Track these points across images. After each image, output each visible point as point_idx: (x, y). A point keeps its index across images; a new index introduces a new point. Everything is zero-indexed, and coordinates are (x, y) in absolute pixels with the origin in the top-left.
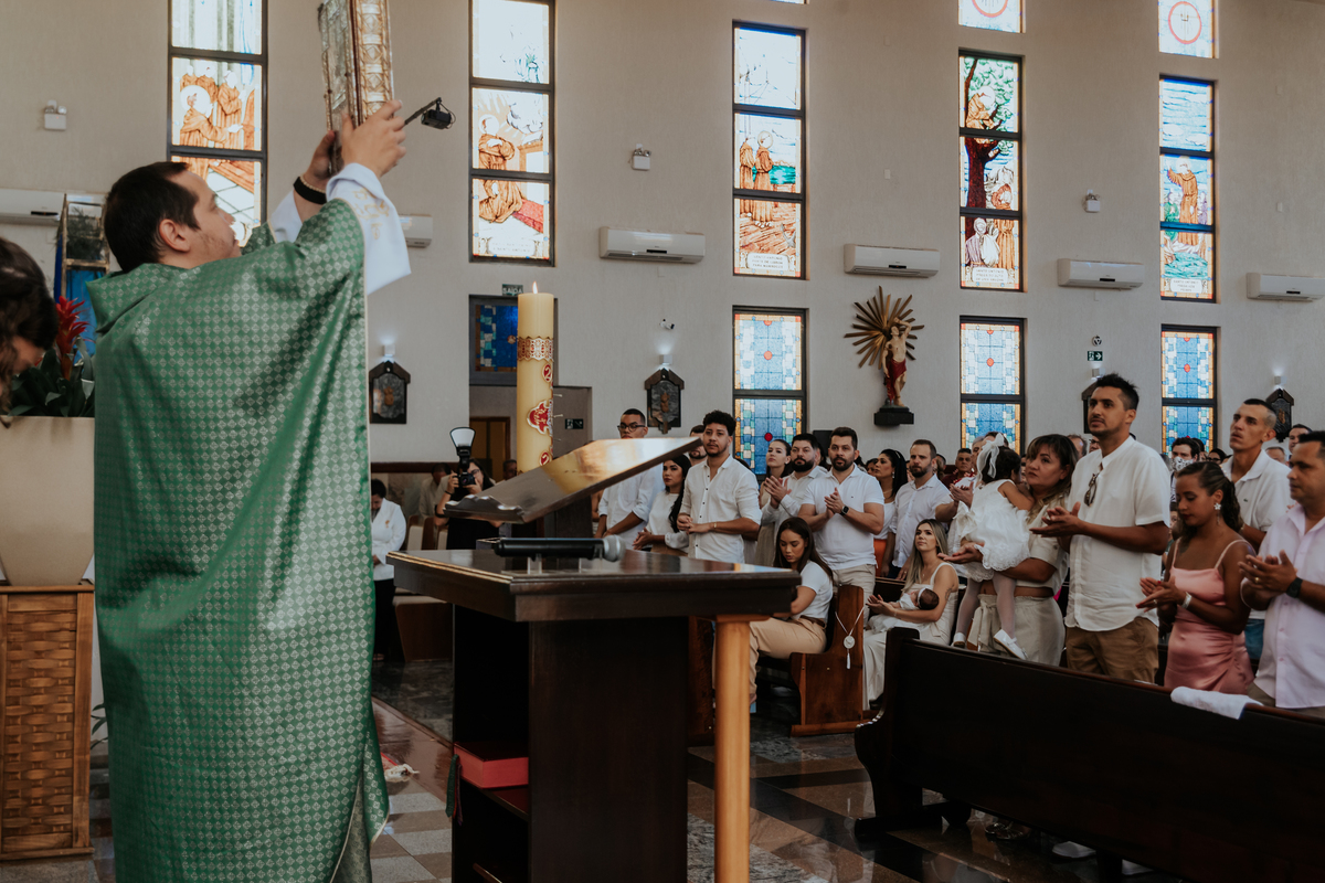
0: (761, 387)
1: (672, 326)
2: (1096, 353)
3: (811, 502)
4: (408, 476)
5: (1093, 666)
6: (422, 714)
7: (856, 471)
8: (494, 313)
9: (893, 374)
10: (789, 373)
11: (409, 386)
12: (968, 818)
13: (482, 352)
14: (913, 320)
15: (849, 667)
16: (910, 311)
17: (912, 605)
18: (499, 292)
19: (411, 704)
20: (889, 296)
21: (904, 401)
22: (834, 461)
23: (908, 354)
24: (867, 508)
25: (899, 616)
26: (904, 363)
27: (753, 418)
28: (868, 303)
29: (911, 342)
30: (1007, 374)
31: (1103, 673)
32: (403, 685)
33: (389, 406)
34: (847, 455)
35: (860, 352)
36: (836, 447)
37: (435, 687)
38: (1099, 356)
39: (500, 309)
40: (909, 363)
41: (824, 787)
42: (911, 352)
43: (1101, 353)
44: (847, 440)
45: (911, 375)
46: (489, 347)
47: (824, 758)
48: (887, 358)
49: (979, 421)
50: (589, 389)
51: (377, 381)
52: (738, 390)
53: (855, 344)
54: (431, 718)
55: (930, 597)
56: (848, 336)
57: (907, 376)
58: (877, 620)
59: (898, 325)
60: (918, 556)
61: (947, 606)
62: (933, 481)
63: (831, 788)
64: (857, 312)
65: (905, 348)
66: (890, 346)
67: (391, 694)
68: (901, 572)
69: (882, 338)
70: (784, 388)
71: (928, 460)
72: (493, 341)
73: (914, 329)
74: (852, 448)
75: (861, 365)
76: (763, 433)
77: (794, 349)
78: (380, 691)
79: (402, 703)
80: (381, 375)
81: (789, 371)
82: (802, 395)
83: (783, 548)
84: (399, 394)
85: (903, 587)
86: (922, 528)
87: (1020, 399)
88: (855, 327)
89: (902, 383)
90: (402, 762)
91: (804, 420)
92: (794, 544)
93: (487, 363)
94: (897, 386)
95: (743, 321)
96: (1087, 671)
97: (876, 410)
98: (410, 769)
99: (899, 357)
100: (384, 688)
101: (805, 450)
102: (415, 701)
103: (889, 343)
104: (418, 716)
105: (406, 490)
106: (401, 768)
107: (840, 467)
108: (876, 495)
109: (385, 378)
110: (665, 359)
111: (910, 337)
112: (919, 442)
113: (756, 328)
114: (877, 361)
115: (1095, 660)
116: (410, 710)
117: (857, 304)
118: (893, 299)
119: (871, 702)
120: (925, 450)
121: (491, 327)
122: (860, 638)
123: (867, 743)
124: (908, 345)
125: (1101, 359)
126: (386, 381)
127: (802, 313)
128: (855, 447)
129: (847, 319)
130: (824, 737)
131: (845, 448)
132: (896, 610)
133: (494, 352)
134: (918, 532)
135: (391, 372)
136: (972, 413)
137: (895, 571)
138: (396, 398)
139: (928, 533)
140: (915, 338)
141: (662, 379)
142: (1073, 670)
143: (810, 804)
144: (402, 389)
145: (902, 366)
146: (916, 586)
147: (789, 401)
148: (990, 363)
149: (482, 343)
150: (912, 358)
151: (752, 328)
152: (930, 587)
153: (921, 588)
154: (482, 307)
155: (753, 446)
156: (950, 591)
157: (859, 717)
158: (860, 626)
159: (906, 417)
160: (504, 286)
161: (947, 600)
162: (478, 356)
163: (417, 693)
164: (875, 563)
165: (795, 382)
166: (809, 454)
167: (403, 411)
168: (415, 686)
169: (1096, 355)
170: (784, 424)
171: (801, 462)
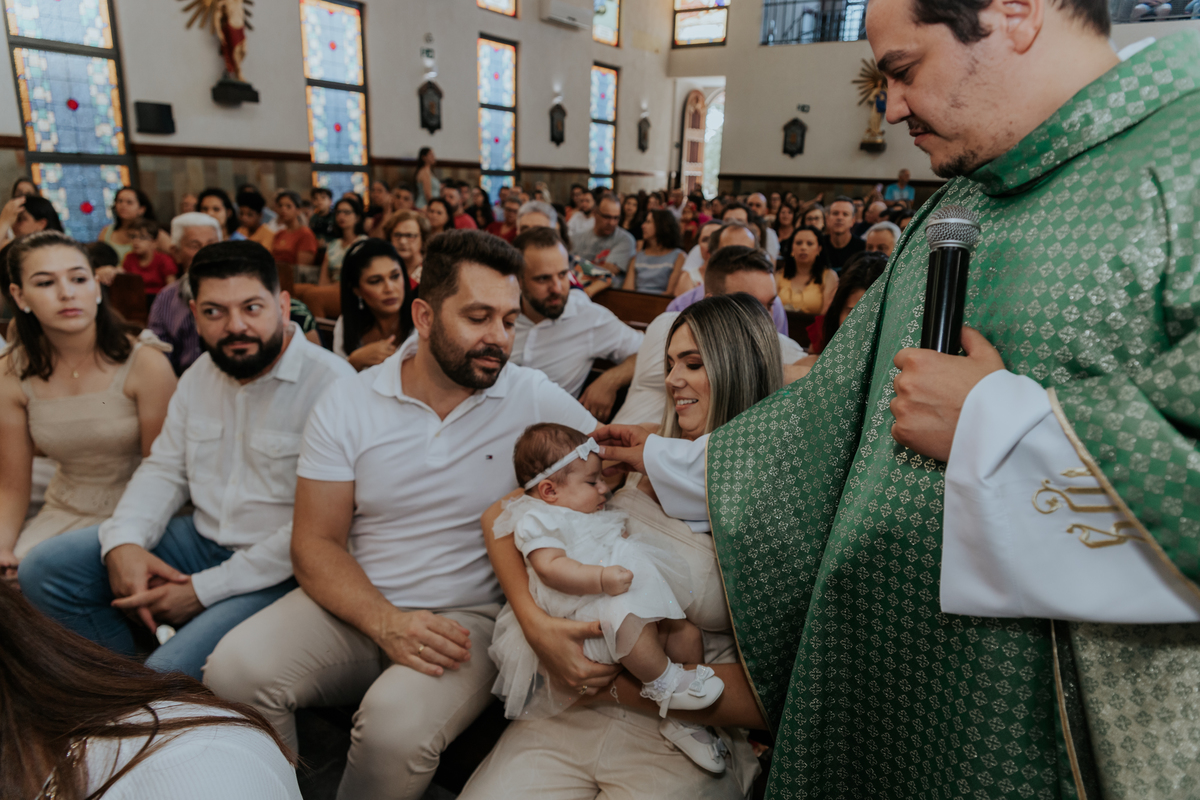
0: (51, 36)
2: (428, 51)
9: (230, 42)
21: (246, 75)
23: (245, 21)
26: (242, 31)
27: (46, 77)
30: (350, 62)
35: (187, 9)
38: (431, 54)
40: (247, 33)
43: (432, 51)
48: (220, 20)
52: (15, 37)
57: (247, 47)
65: (241, 14)
66: (224, 7)
70: (86, 43)
75: (189, 25)
76: (63, 99)
81: (92, 21)
82: (114, 55)
87: (364, 89)
89: (242, 54)
91: (122, 87)
94: (237, 56)
97: (213, 83)
99: (236, 21)
103: (222, 3)
124: (245, 12)
125: (433, 57)
136: (318, 99)
145: (240, 35)
147: (97, 62)
148: (333, 46)
155: (51, 116)
159: (248, 94)
165: (102, 35)
169: (428, 53)
170: (94, 91)
171: (239, 346)
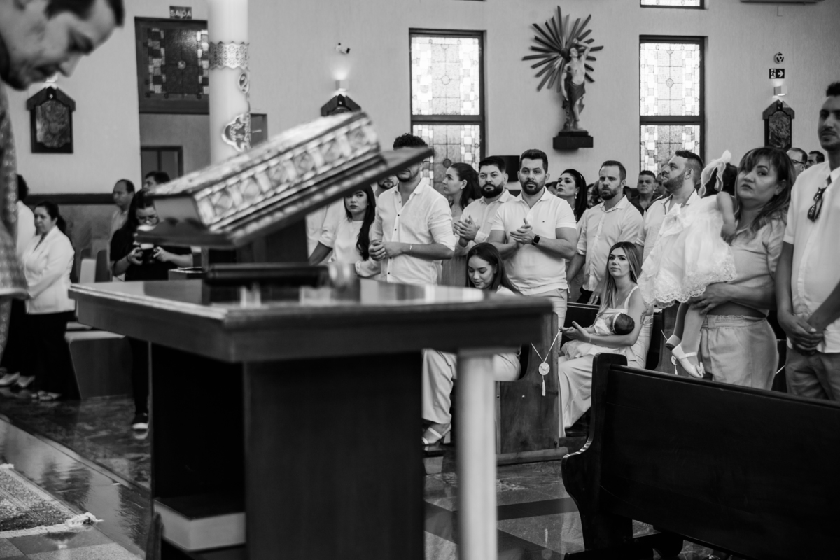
0: (439, 112)
1: (348, 51)
2: (778, 71)
3: (501, 228)
4: (78, 208)
5: (817, 391)
6: (101, 454)
7: (547, 194)
8: (162, 36)
9: (571, 98)
10: (467, 98)
11: (75, 115)
12: (680, 550)
13: (151, 78)
14: (591, 41)
15: (544, 394)
16: (589, 31)
17: (607, 331)
18: (166, 14)
19: (89, 444)
20: (568, 17)
21: (583, 125)
22: (525, 185)
23: (587, 77)
24: (559, 234)
25: (594, 342)
26: (583, 85)
28: (546, 24)
29: (590, 63)
30: (687, 95)
31: (826, 397)
32: (79, 424)
33: (54, 135)
34: (538, 178)
35: (538, 75)
36: (527, 170)
37: (114, 425)
38: (781, 74)
39: (169, 33)
40: (588, 86)
41: (527, 519)
42: (591, 74)
43: (783, 70)
44: (538, 163)
45: (591, 97)
46: (158, 72)
47: (523, 488)
48: (566, 80)
49: (658, 143)
50: (264, 116)
51: (39, 109)
52: (416, 116)
53: (534, 67)
54: (111, 457)
55: (625, 323)
56: (526, 58)
57: (587, 99)
58: (571, 346)
59: (577, 46)
60: (611, 281)
61: (643, 329)
62: (624, 203)
63: (533, 520)
64: (534, 34)
65: (584, 70)
66: (569, 69)
67: (67, 435)
68: (593, 296)
69: (560, 60)
70: (462, 113)
71: (617, 182)
72: (162, 67)
73: (593, 50)
74: (543, 171)
75: (539, 88)
76: (441, 159)
77: (471, 73)
78: (55, 431)
79: (79, 443)
80: (44, 102)
81: (467, 96)
82: (480, 120)
83: (471, 274)
84: (63, 123)
85: (597, 311)
86: (616, 252)
87: (700, 120)
88: (534, 49)
89: (582, 106)
90: (84, 511)
91: (483, 145)
92: (481, 271)
93: (157, 89)
94: (576, 109)
95: (419, 43)
96: (810, 396)
97: (554, 134)
98: (93, 518)
99: (578, 79)
100: (59, 428)
101: (493, 175)
102: (92, 440)
103: (567, 65)
104: (97, 457)
105: (76, 223)
106: (84, 517)
107: (531, 191)
108: (568, 220)
109: (48, 105)
110: (341, 84)
111: (589, 58)
112: (608, 163)
113: (433, 51)
114: (555, 84)
115: (818, 385)
116: (88, 451)
117: (535, 25)
118: (572, 20)
119: (567, 430)
120: (614, 171)
121: (159, 51)
122: (555, 364)
123: (574, 473)
124: (587, 67)
125: (783, 77)
126: (49, 108)
127: (480, 35)
128: (546, 170)
129: (525, 41)
130: (520, 466)
131: (536, 171)
132: (591, 336)
133: (164, 77)
134: (612, 257)
135: (55, 98)
136: (651, 135)
137: (586, 295)
138: (60, 127)
139: (622, 258)
140: (593, 59)
141: (339, 105)
142: (794, 395)
143: (514, 537)
144: (67, 116)
145: (581, 89)
146: (610, 310)
147: (467, 127)
148: (671, 83)
149: (151, 69)
150: (591, 80)
151: (429, 52)
152: (624, 311)
153: (615, 312)
154: (149, 30)
155: (431, 173)
156: (645, 314)
157: (556, 444)
158: (555, 352)
159: (585, 140)
160: (172, 8)
161: (642, 323)
162: (147, 83)
163: (95, 432)
164: (566, 287)
165: (473, 106)
166: (497, 178)
167: (68, 140)
168: (93, 425)
169: (778, 73)
170: (463, 150)
171: (488, 187)
